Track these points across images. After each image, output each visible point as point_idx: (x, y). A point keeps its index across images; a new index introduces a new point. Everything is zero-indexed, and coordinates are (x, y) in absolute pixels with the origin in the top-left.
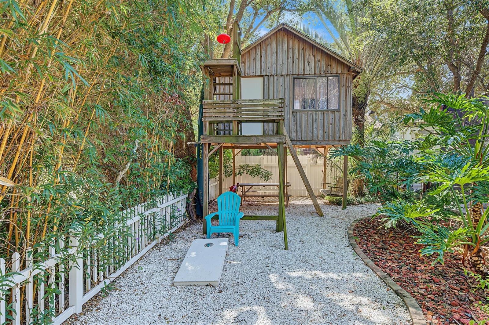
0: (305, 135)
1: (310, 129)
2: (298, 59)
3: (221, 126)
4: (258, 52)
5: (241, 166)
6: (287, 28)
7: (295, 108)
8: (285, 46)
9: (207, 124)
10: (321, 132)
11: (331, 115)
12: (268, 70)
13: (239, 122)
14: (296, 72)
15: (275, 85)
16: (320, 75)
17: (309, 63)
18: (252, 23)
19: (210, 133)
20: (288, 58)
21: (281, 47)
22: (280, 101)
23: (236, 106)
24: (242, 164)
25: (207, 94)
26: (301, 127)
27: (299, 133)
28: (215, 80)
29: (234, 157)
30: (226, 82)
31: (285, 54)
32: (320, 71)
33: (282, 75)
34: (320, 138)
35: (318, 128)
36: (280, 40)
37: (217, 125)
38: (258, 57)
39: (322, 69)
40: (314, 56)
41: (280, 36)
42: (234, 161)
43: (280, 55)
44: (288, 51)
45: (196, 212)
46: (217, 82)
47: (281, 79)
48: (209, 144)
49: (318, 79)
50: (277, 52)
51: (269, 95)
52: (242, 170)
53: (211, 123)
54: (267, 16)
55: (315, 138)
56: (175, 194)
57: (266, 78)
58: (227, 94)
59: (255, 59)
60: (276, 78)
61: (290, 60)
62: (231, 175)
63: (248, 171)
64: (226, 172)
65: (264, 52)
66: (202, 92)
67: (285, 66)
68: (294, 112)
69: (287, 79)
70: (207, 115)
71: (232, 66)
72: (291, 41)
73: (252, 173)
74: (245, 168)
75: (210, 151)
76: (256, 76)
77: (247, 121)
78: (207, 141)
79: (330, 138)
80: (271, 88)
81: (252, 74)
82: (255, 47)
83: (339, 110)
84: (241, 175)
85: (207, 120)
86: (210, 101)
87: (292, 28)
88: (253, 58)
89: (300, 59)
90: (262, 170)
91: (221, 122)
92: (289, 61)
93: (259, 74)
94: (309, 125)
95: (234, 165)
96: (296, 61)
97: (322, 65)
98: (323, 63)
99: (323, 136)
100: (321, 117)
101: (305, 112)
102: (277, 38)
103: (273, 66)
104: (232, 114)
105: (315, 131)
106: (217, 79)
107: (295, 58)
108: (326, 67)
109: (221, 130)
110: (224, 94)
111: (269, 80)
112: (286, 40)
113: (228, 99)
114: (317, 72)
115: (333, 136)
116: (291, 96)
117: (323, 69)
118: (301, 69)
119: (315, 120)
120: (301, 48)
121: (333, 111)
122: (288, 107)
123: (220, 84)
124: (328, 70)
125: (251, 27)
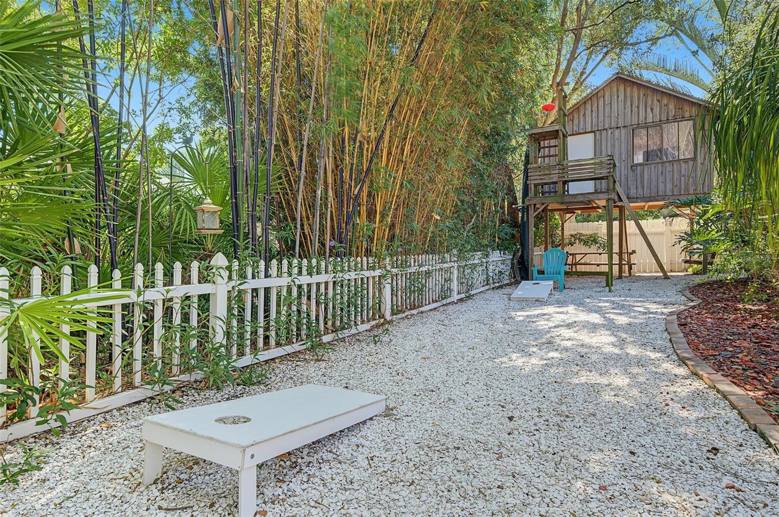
0: (649, 191)
1: (654, 183)
2: (638, 107)
3: (546, 188)
4: (589, 106)
5: (572, 236)
6: (623, 76)
7: (635, 162)
8: (622, 96)
9: (533, 186)
10: (669, 186)
11: (683, 165)
12: (600, 124)
13: (565, 183)
14: (635, 121)
15: (609, 139)
16: (668, 121)
17: (652, 109)
18: (585, 69)
19: (536, 195)
20: (625, 108)
21: (616, 97)
22: (609, 158)
23: (561, 167)
24: (573, 233)
25: (532, 159)
26: (642, 182)
27: (640, 190)
28: (539, 143)
29: (563, 224)
30: (552, 145)
31: (621, 104)
32: (668, 116)
33: (617, 128)
34: (669, 193)
35: (665, 182)
36: (615, 89)
37: (542, 187)
38: (588, 112)
39: (670, 114)
40: (659, 101)
41: (614, 86)
42: (563, 229)
43: (615, 106)
44: (625, 101)
45: (520, 274)
46: (542, 146)
47: (617, 132)
48: (535, 205)
49: (664, 126)
50: (611, 104)
51: (601, 151)
52: (573, 240)
53: (536, 185)
54: (604, 57)
55: (660, 193)
56: (502, 253)
57: (598, 133)
58: (552, 156)
59: (584, 115)
60: (610, 132)
61: (628, 110)
62: (559, 245)
63: (581, 240)
64: (553, 242)
65: (596, 105)
66: (527, 156)
67: (621, 117)
68: (634, 167)
69: (623, 131)
70: (532, 178)
71: (557, 131)
72: (629, 89)
73: (586, 243)
74: (577, 238)
75: (535, 211)
76: (586, 133)
77: (573, 181)
78: (533, 202)
79: (683, 192)
80: (604, 143)
81: (581, 131)
82: (585, 103)
83: (694, 159)
84: (572, 245)
85: (532, 183)
86: (535, 166)
87: (629, 76)
88: (581, 114)
89: (641, 106)
90: (600, 239)
91: (546, 184)
92: (626, 111)
93: (590, 130)
94: (654, 180)
95: (563, 233)
96: (635, 109)
97: (670, 110)
98: (671, 107)
99: (673, 191)
100: (668, 169)
101: (647, 165)
102: (611, 88)
103: (606, 119)
104: (557, 175)
105: (661, 186)
106: (542, 143)
107: (633, 106)
108: (675, 112)
109: (546, 192)
110: (549, 156)
111: (601, 134)
112: (622, 88)
113: (553, 161)
114: (664, 118)
115: (687, 189)
116: (629, 149)
117: (672, 113)
118: (642, 118)
119: (662, 173)
120: (642, 95)
121: (686, 161)
122: (626, 161)
123: (544, 148)
124: (678, 114)
125: (582, 74)
